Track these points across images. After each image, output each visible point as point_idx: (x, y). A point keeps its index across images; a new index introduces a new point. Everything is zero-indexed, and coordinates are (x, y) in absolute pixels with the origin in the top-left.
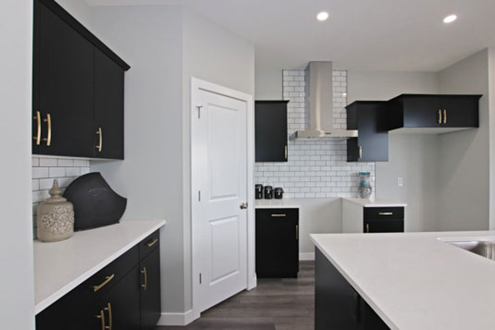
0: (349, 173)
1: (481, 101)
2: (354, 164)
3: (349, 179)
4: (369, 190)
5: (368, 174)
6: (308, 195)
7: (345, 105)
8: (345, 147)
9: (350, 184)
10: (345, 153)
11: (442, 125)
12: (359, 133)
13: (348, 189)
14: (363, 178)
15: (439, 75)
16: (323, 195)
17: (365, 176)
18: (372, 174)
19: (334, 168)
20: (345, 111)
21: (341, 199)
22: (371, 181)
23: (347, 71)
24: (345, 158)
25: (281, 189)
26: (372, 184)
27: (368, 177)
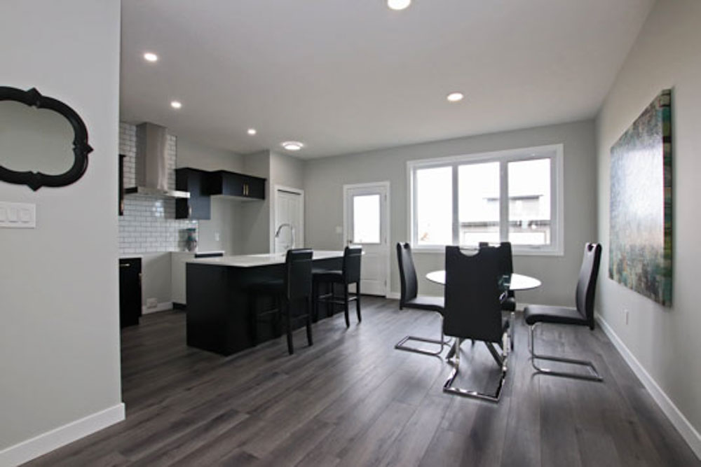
0: (177, 229)
1: (266, 183)
2: (182, 221)
3: (177, 234)
4: (195, 242)
5: (194, 230)
7: (174, 167)
9: (178, 239)
10: (174, 210)
11: (246, 196)
12: (191, 195)
13: (176, 244)
14: (191, 234)
15: (244, 157)
16: (154, 250)
17: (192, 232)
18: (197, 230)
19: (164, 225)
20: (174, 173)
21: (170, 253)
22: (196, 236)
23: (176, 137)
24: (174, 215)
26: (197, 239)
27: (195, 232)
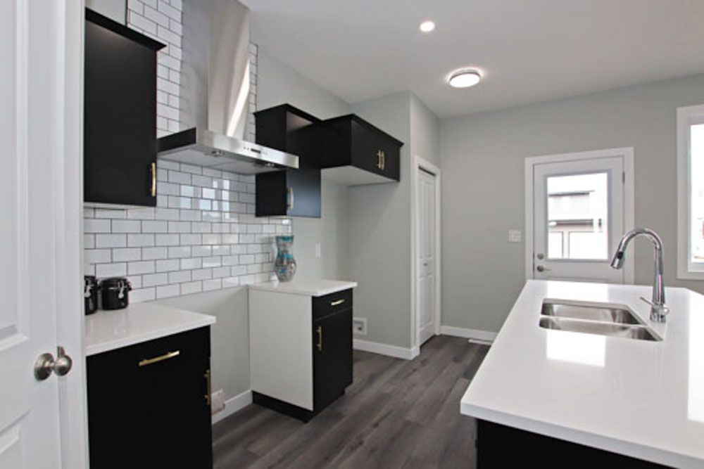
0: (259, 238)
3: (258, 248)
4: (293, 265)
5: (291, 239)
6: (186, 290)
8: (253, 188)
9: (259, 258)
10: (253, 199)
11: (380, 173)
13: (257, 268)
14: (284, 246)
17: (287, 243)
19: (236, 228)
20: (252, 119)
21: (247, 288)
22: (294, 250)
23: (257, 47)
24: (253, 208)
25: (126, 283)
27: (292, 243)
